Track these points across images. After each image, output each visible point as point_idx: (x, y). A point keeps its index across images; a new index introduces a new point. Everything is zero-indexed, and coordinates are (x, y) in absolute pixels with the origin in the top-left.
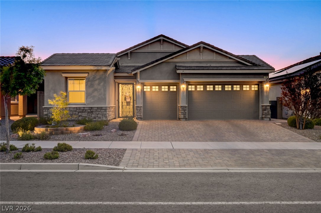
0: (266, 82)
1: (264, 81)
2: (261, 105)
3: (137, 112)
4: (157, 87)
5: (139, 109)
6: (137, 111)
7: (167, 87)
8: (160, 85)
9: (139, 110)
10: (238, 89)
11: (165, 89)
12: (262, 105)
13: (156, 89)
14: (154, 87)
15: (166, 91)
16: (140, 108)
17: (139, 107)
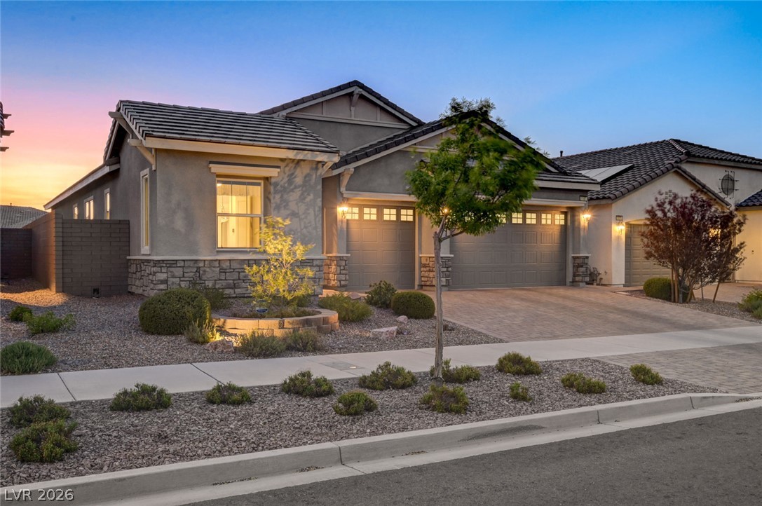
0: (583, 209)
1: (579, 207)
2: (571, 255)
3: (338, 272)
4: (374, 211)
5: (343, 263)
6: (338, 268)
7: (394, 211)
8: (380, 207)
9: (342, 268)
10: (534, 222)
11: (390, 215)
12: (573, 255)
13: (370, 214)
14: (366, 210)
15: (393, 221)
16: (346, 261)
17: (345, 258)
